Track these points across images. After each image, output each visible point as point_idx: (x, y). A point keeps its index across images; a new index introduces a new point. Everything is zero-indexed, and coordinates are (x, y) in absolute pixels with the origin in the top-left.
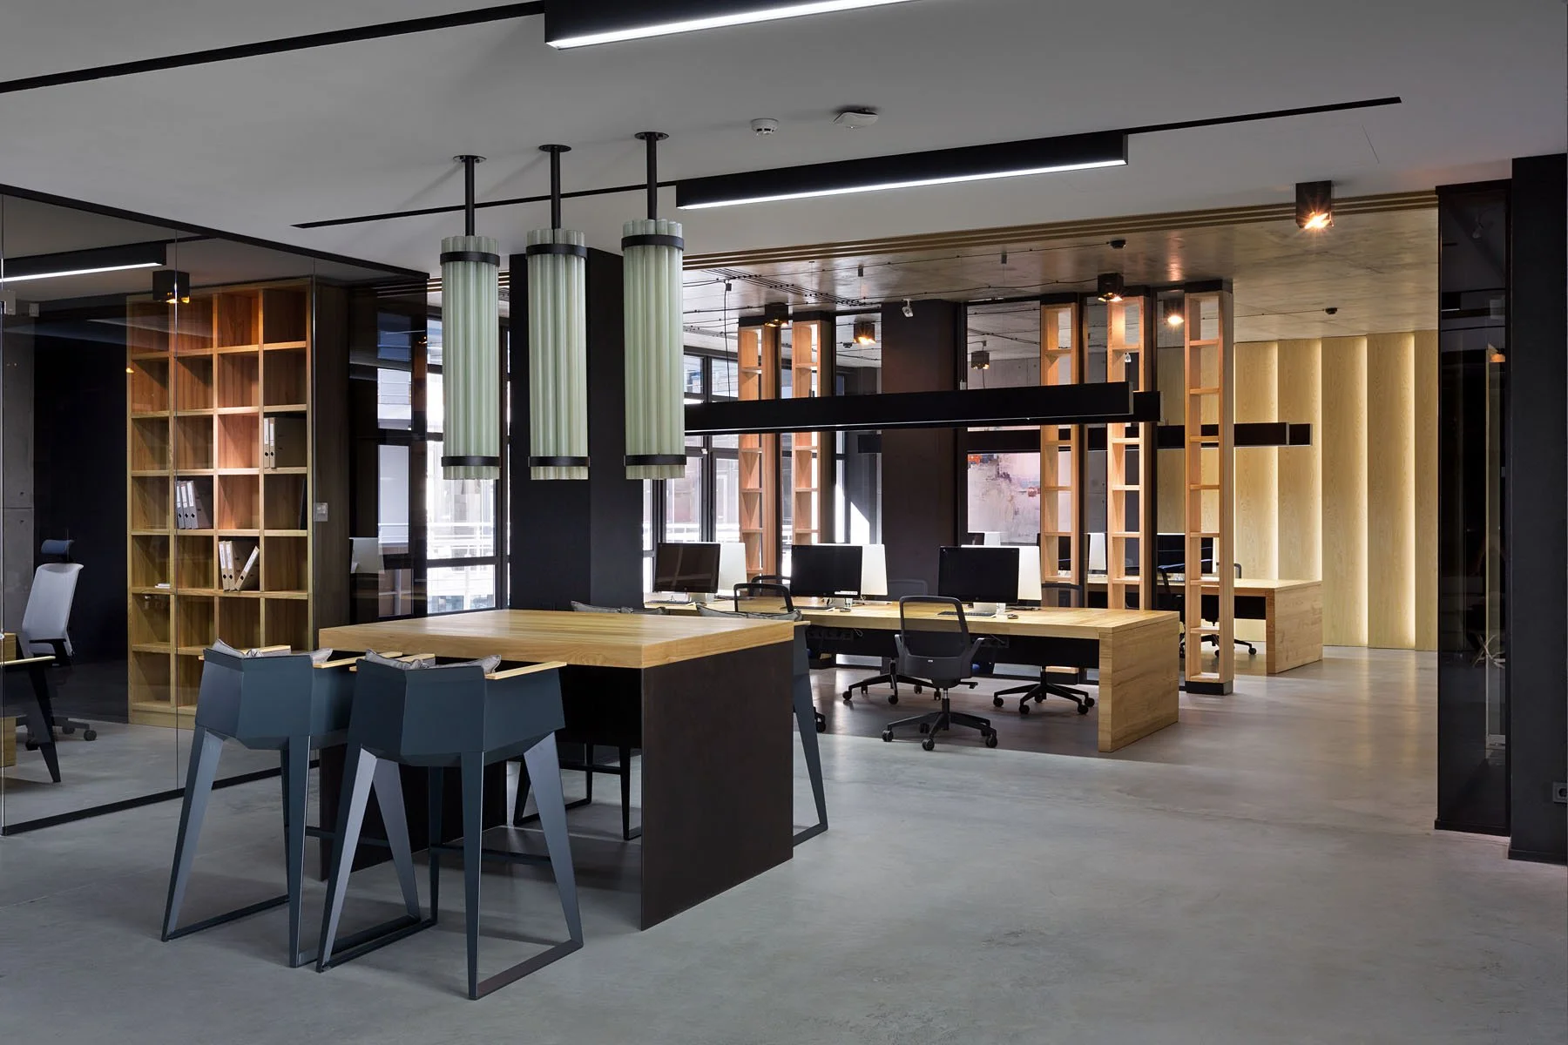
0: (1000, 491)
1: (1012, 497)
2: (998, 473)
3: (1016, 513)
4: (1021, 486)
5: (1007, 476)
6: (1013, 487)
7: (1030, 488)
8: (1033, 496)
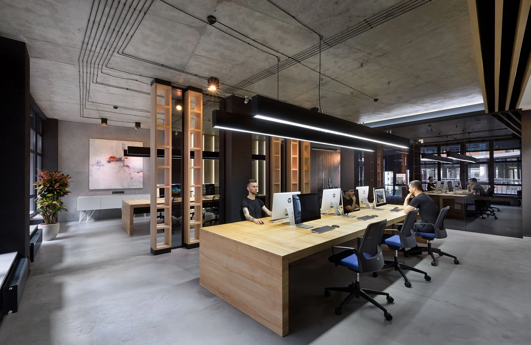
0: (125, 171)
1: (130, 173)
2: (124, 165)
3: (132, 178)
4: (134, 169)
5: (128, 166)
6: (130, 170)
7: (138, 170)
8: (139, 173)
